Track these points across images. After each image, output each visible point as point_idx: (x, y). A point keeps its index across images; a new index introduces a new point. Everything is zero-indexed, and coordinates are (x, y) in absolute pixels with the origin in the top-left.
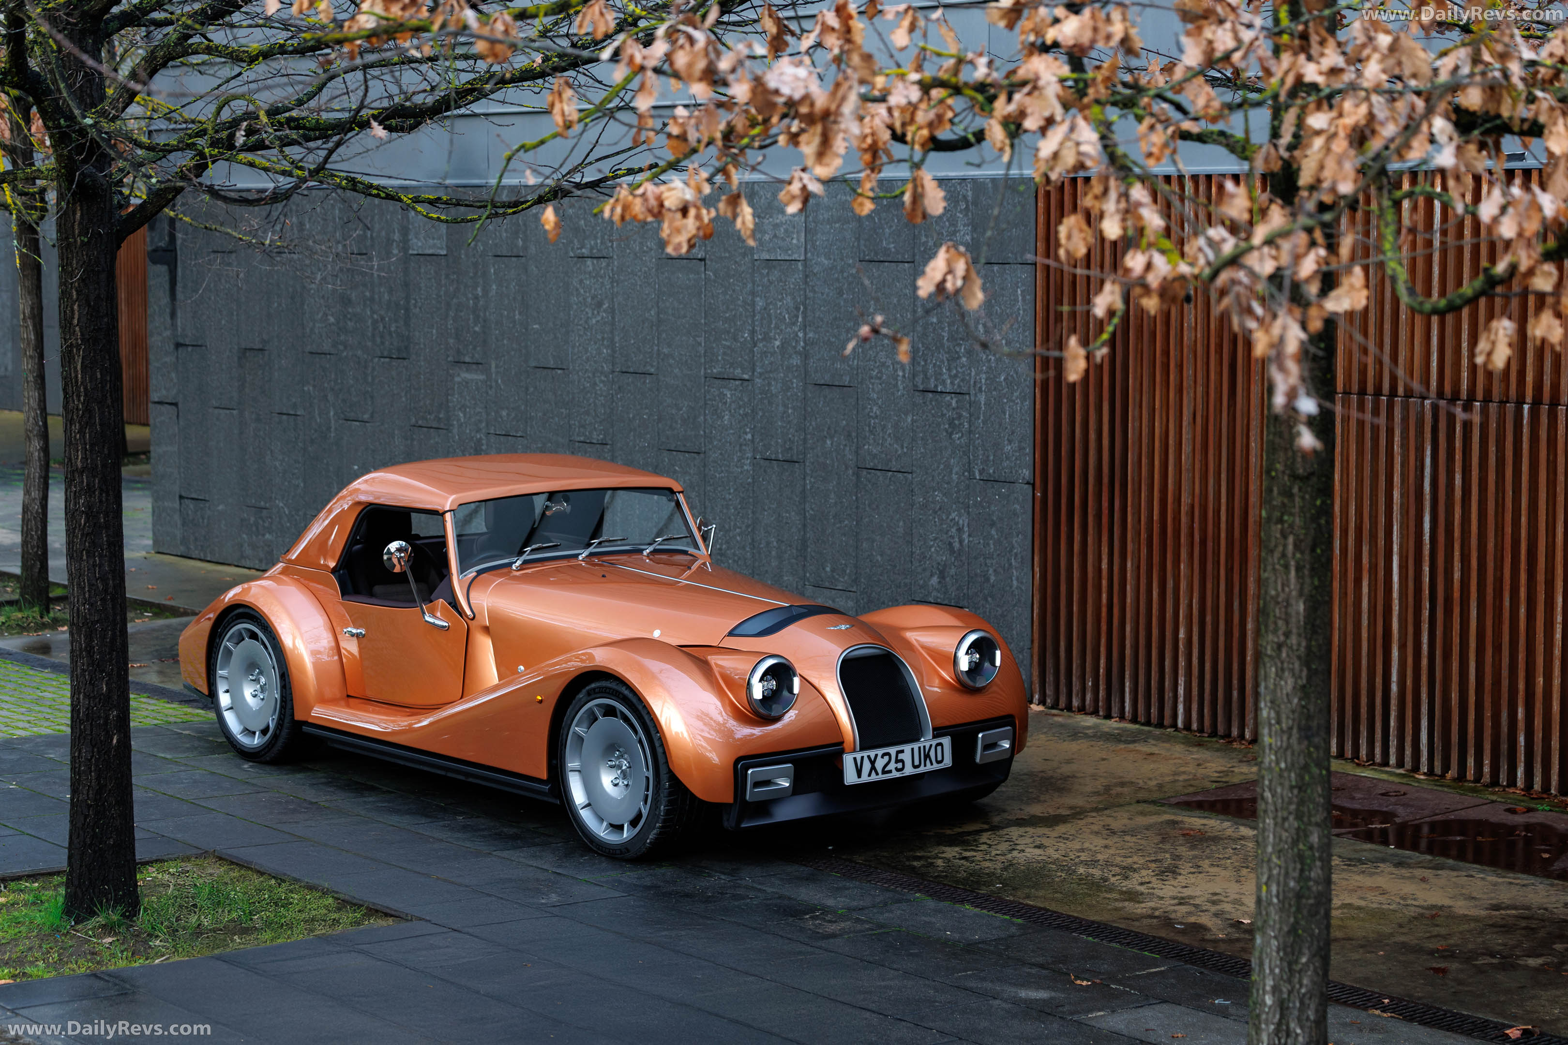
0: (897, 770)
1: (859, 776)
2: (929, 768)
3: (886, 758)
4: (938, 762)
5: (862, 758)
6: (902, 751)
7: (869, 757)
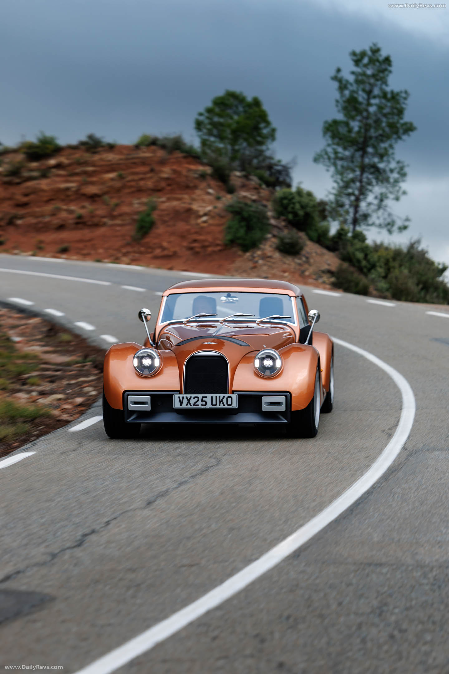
0: (202, 405)
1: (181, 405)
2: (222, 406)
3: (196, 399)
4: (228, 405)
5: (183, 397)
6: (206, 397)
7: (187, 397)
